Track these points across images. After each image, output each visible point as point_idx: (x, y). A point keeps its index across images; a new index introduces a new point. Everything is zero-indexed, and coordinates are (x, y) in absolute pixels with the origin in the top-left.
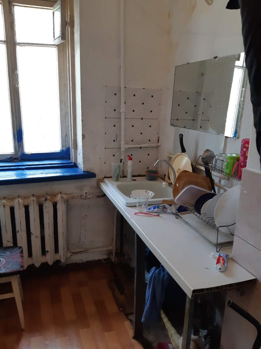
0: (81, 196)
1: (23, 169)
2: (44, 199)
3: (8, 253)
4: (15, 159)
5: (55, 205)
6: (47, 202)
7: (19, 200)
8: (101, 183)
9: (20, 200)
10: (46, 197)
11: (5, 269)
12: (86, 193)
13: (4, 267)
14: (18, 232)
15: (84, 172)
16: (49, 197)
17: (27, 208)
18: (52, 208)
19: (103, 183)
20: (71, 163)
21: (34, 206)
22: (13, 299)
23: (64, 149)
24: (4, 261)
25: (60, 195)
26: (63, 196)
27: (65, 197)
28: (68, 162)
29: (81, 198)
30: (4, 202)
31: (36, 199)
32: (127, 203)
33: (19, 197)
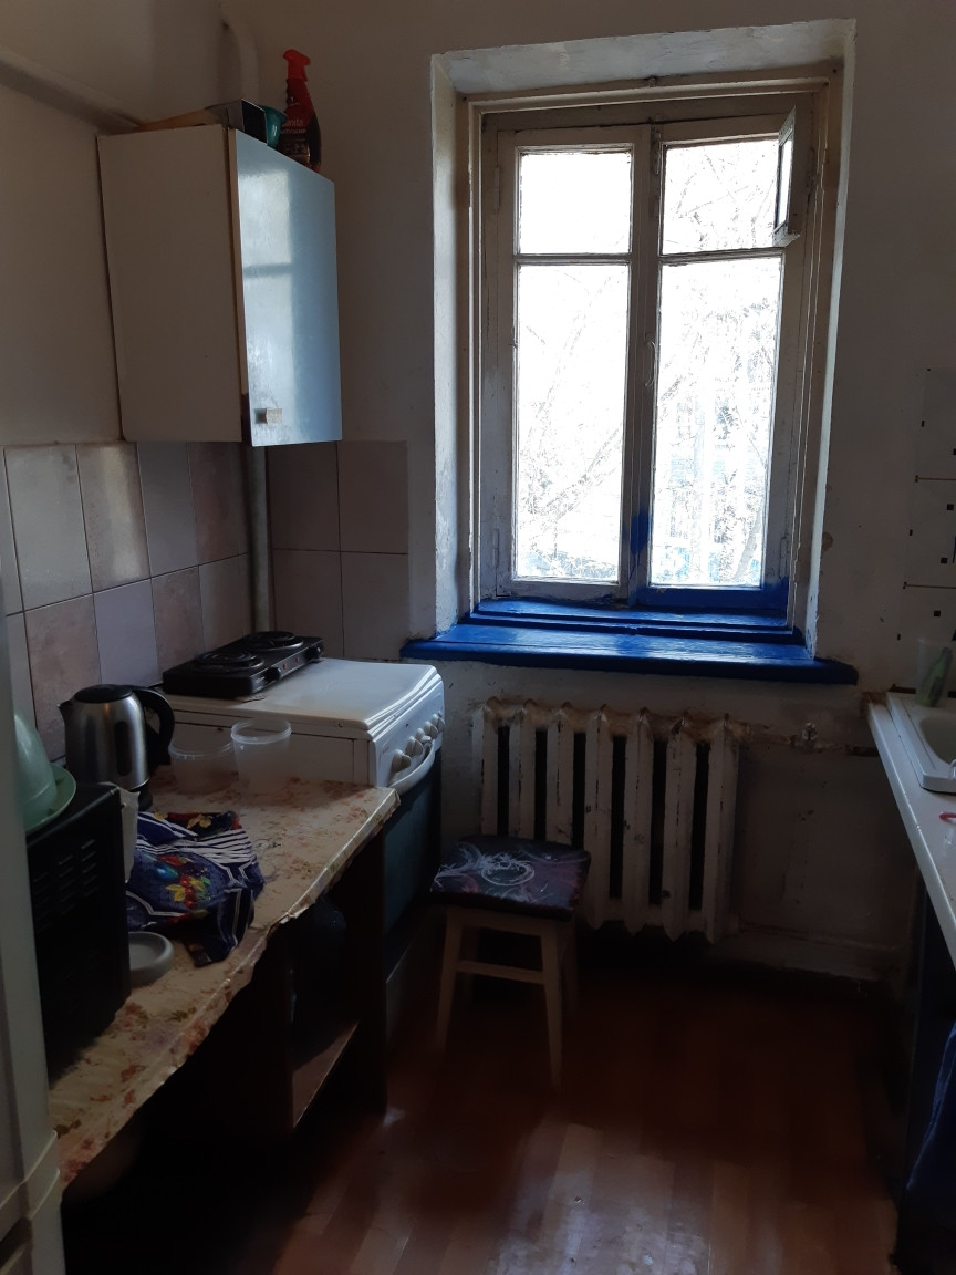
0: (793, 739)
1: (633, 632)
2: (671, 727)
3: (549, 858)
4: (621, 601)
5: (703, 752)
6: (678, 736)
7: (600, 718)
8: (871, 706)
9: (604, 718)
10: (678, 720)
11: (530, 894)
12: (811, 732)
13: (528, 890)
14: (588, 811)
15: (816, 659)
16: (686, 724)
17: (619, 743)
18: (694, 759)
19: (878, 707)
20: (787, 628)
21: (639, 741)
22: (540, 988)
23: (773, 581)
24: (533, 874)
25: (721, 724)
26: (731, 727)
27: (738, 731)
28: (775, 625)
29: (793, 743)
30: (560, 716)
31: (650, 722)
32: (927, 779)
33: (603, 708)
